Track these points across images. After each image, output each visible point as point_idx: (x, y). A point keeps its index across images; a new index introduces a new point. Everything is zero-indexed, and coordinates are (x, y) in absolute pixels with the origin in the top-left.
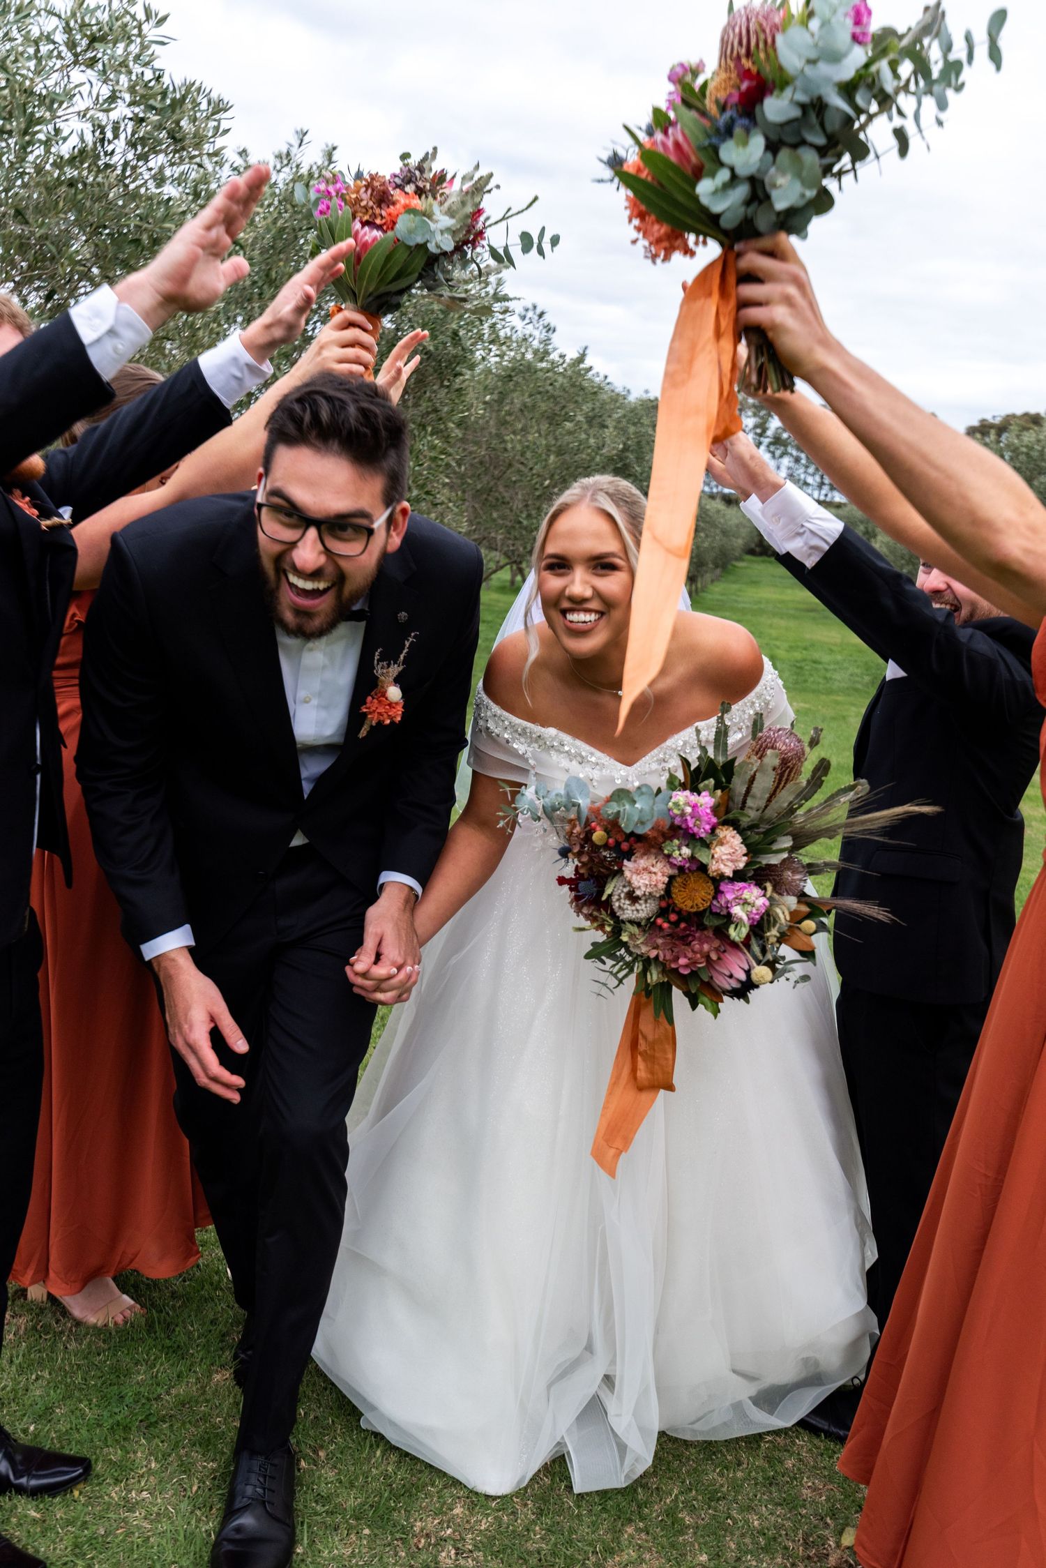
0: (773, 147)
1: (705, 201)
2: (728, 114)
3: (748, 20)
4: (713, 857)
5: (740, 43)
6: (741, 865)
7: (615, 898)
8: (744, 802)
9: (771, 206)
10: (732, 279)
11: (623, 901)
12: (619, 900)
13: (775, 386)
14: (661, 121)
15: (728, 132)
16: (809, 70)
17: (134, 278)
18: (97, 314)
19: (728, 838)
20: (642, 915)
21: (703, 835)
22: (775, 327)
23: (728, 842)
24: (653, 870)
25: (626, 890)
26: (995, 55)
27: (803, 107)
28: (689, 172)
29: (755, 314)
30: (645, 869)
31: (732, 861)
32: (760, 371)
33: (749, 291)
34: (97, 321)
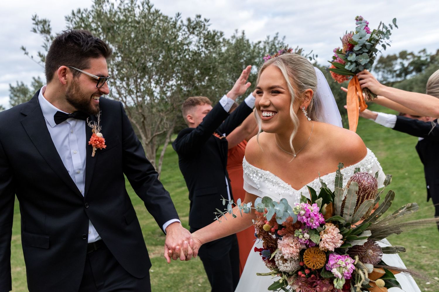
0: (357, 55)
1: (347, 69)
2: (348, 52)
3: (346, 37)
4: (321, 240)
5: (346, 41)
6: (339, 245)
7: (276, 259)
8: (342, 212)
9: (362, 65)
10: (357, 81)
11: (279, 261)
12: (278, 260)
13: (373, 97)
14: (334, 58)
15: (348, 56)
16: (360, 40)
17: (230, 92)
18: (224, 101)
19: (330, 229)
20: (288, 269)
21: (316, 227)
22: (369, 86)
23: (330, 232)
24: (292, 245)
25: (280, 255)
26: (396, 26)
27: (361, 46)
28: (343, 64)
29: (364, 85)
30: (288, 245)
31: (334, 243)
32: (369, 95)
33: (361, 81)
34: (224, 102)
